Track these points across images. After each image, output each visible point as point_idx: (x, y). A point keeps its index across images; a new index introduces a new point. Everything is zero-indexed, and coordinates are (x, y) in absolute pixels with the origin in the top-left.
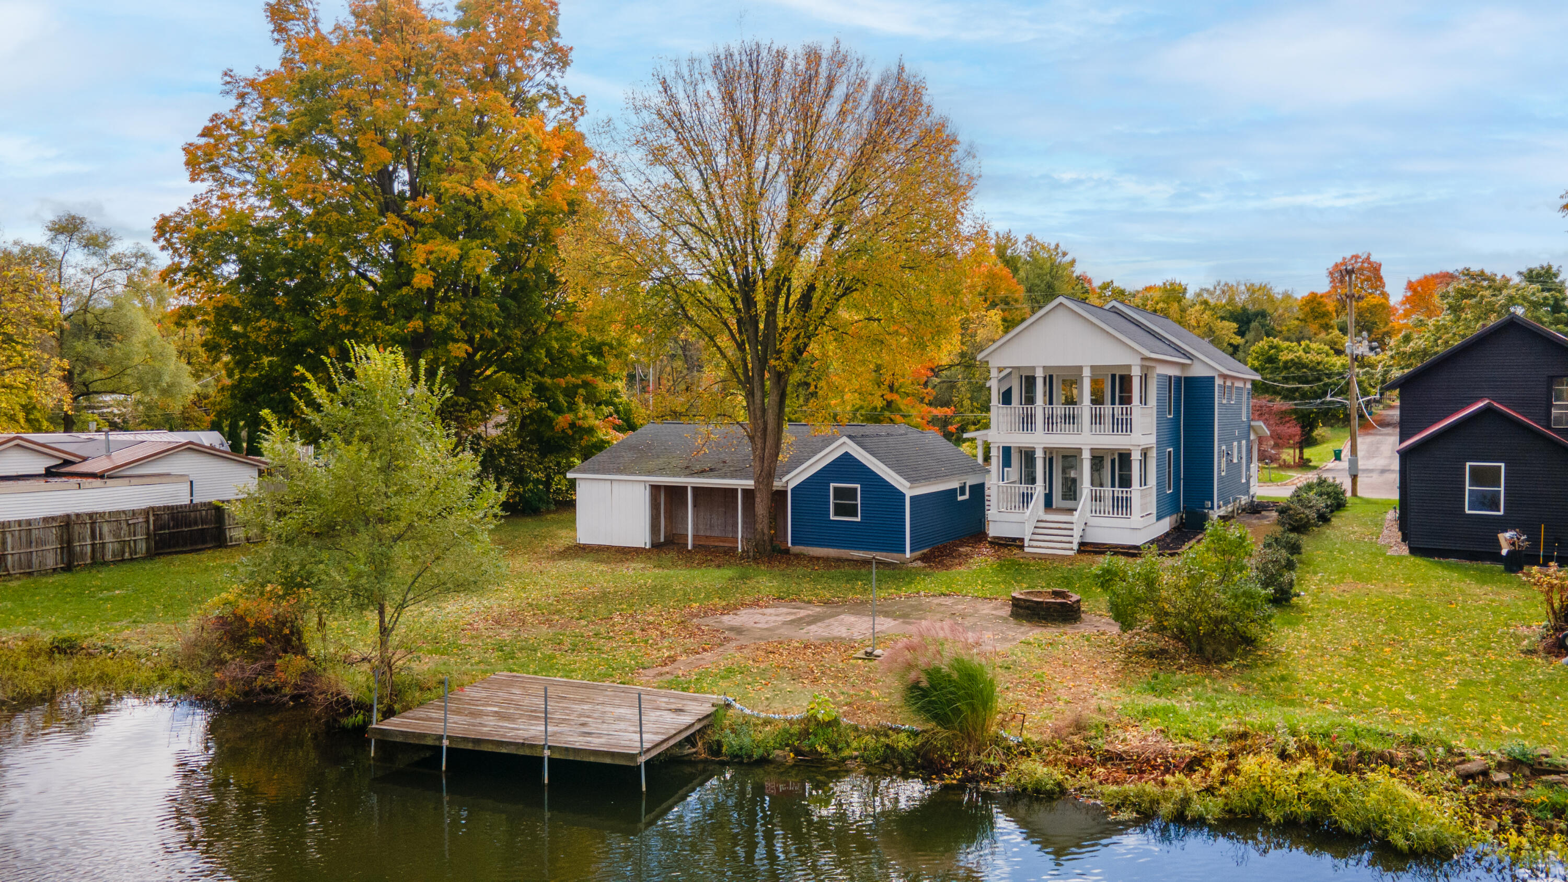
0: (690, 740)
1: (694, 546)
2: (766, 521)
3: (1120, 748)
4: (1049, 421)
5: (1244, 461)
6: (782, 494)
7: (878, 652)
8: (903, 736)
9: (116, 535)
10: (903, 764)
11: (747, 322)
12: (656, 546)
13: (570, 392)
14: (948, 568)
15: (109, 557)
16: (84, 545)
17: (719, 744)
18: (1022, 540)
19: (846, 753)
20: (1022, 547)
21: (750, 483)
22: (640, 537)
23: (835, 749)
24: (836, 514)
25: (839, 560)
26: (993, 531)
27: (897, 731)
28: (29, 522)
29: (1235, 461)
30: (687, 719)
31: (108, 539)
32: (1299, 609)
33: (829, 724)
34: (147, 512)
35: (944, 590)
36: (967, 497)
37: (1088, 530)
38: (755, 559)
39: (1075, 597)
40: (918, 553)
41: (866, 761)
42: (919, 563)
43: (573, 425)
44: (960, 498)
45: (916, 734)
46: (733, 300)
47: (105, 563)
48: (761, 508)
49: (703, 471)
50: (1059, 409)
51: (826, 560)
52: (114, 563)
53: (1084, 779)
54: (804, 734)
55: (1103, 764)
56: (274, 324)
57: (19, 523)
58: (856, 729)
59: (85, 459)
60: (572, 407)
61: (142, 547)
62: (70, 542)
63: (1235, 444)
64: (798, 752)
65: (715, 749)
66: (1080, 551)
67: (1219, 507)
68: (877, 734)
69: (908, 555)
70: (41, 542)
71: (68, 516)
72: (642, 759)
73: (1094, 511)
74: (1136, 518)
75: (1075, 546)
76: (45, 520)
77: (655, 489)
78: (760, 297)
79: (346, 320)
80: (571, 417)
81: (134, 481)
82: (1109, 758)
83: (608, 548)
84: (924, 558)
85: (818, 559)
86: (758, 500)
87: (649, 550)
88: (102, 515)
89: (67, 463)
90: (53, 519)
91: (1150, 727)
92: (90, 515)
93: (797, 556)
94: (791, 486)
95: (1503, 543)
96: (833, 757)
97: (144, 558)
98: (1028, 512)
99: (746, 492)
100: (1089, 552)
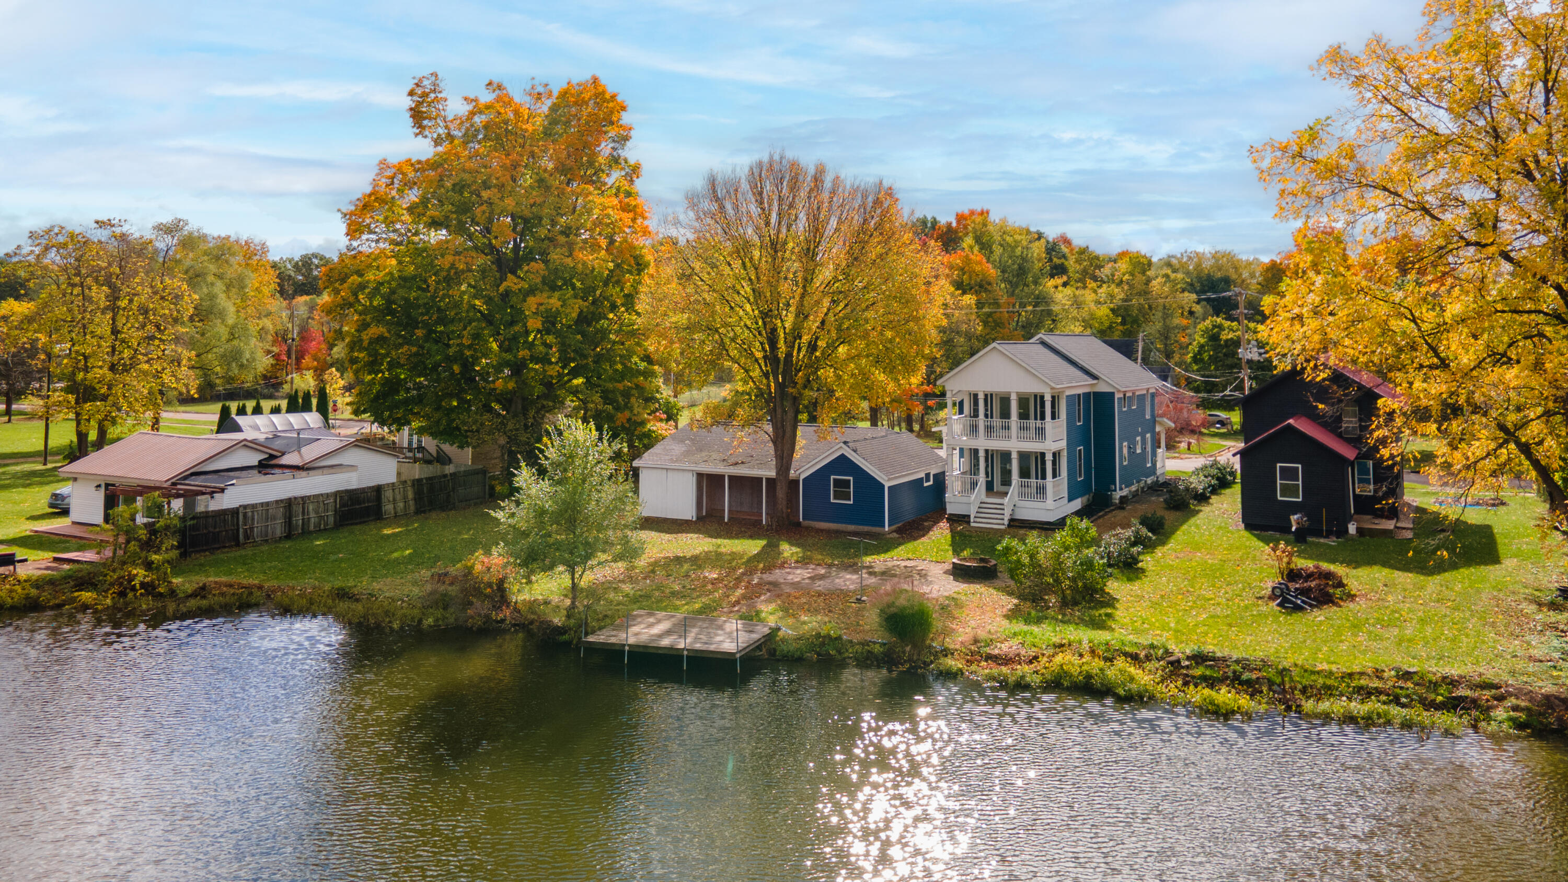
0: (759, 648)
1: (729, 519)
2: (785, 503)
3: (996, 652)
4: (989, 429)
5: (1149, 449)
6: (796, 482)
7: (864, 598)
8: (877, 646)
9: (317, 512)
10: (877, 660)
11: (772, 358)
12: (700, 518)
13: (627, 394)
14: (915, 539)
15: (312, 528)
16: (298, 520)
17: (775, 650)
18: (969, 516)
19: (846, 655)
20: (969, 522)
21: (772, 474)
22: (688, 512)
23: (840, 653)
24: (835, 498)
25: (838, 533)
26: (951, 509)
27: (874, 643)
28: (268, 504)
29: (1139, 451)
30: (755, 636)
31: (312, 515)
32: (1143, 571)
33: (836, 639)
34: (336, 494)
35: (910, 556)
36: (931, 483)
37: (1017, 510)
38: (777, 531)
39: (993, 562)
40: (894, 527)
41: (856, 659)
42: (895, 535)
43: (629, 420)
44: (926, 484)
45: (885, 644)
46: (762, 344)
47: (310, 533)
48: (781, 493)
49: (736, 464)
50: (997, 422)
51: (828, 532)
52: (316, 532)
53: (974, 667)
54: (823, 644)
55: (986, 661)
56: (414, 349)
57: (262, 504)
58: (851, 642)
59: (283, 454)
60: (627, 406)
61: (331, 520)
62: (290, 518)
63: (1139, 438)
64: (819, 654)
65: (772, 652)
66: (1009, 526)
67: (1121, 489)
68: (863, 644)
69: (887, 529)
70: (274, 518)
71: (290, 499)
72: (738, 656)
73: (1022, 495)
74: (1050, 503)
75: (1006, 522)
76: (277, 502)
77: (700, 476)
78: (781, 344)
79: (470, 347)
80: (627, 414)
81: (325, 471)
82: (989, 657)
83: (665, 520)
84: (897, 531)
85: (822, 531)
86: (778, 487)
87: (695, 522)
88: (309, 497)
89: (272, 457)
90: (281, 501)
91: (1014, 642)
92: (303, 498)
93: (807, 528)
94: (802, 477)
95: (1293, 523)
96: (839, 657)
97: (332, 529)
98: (973, 497)
99: (769, 480)
100: (1016, 527)
